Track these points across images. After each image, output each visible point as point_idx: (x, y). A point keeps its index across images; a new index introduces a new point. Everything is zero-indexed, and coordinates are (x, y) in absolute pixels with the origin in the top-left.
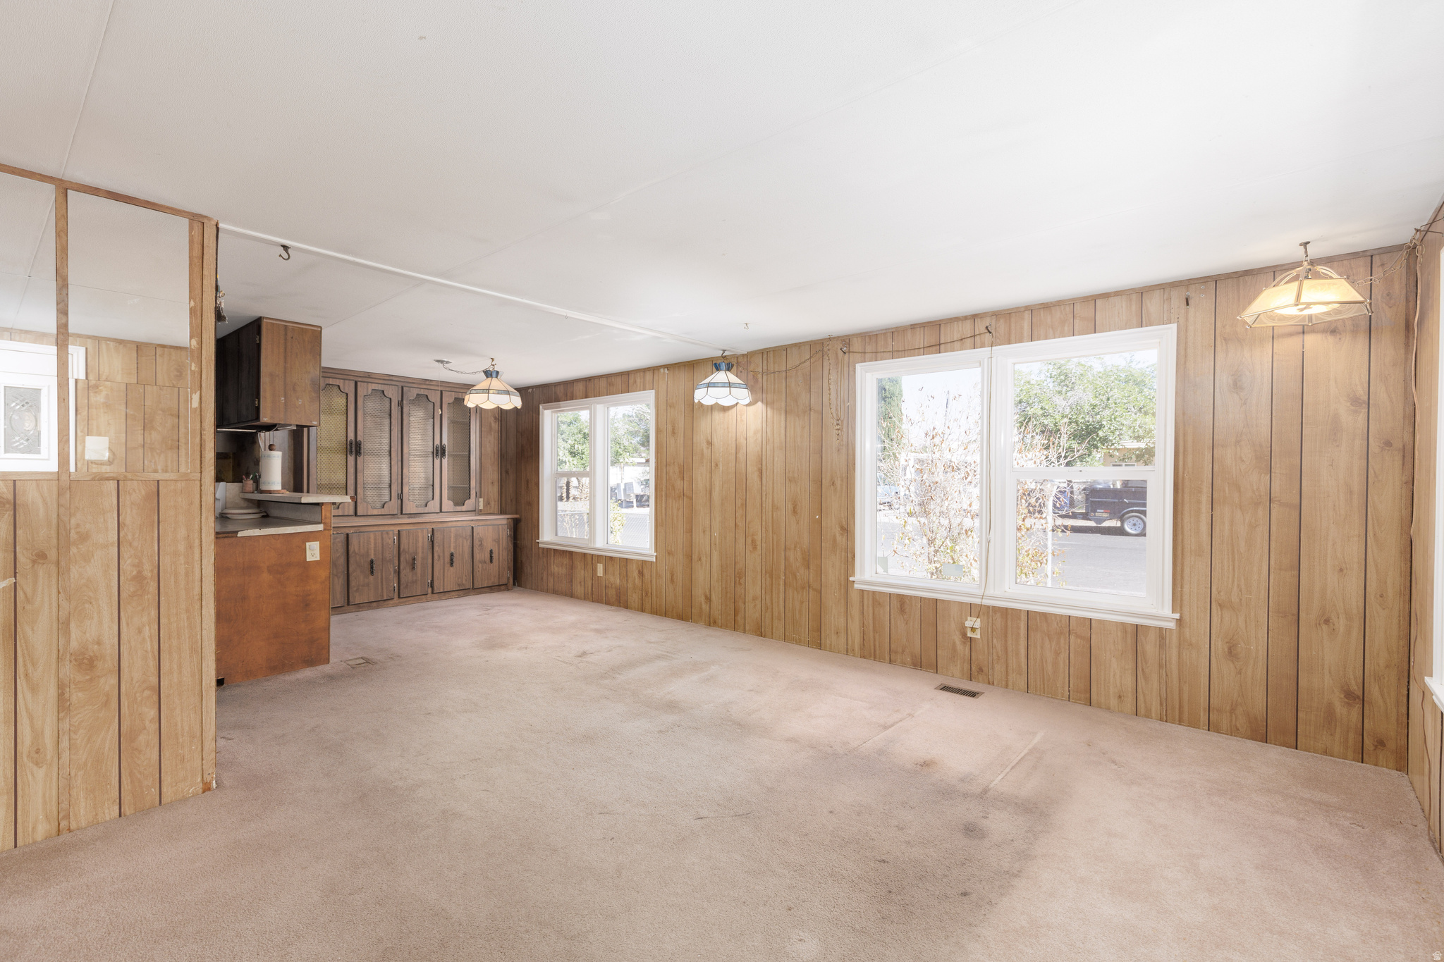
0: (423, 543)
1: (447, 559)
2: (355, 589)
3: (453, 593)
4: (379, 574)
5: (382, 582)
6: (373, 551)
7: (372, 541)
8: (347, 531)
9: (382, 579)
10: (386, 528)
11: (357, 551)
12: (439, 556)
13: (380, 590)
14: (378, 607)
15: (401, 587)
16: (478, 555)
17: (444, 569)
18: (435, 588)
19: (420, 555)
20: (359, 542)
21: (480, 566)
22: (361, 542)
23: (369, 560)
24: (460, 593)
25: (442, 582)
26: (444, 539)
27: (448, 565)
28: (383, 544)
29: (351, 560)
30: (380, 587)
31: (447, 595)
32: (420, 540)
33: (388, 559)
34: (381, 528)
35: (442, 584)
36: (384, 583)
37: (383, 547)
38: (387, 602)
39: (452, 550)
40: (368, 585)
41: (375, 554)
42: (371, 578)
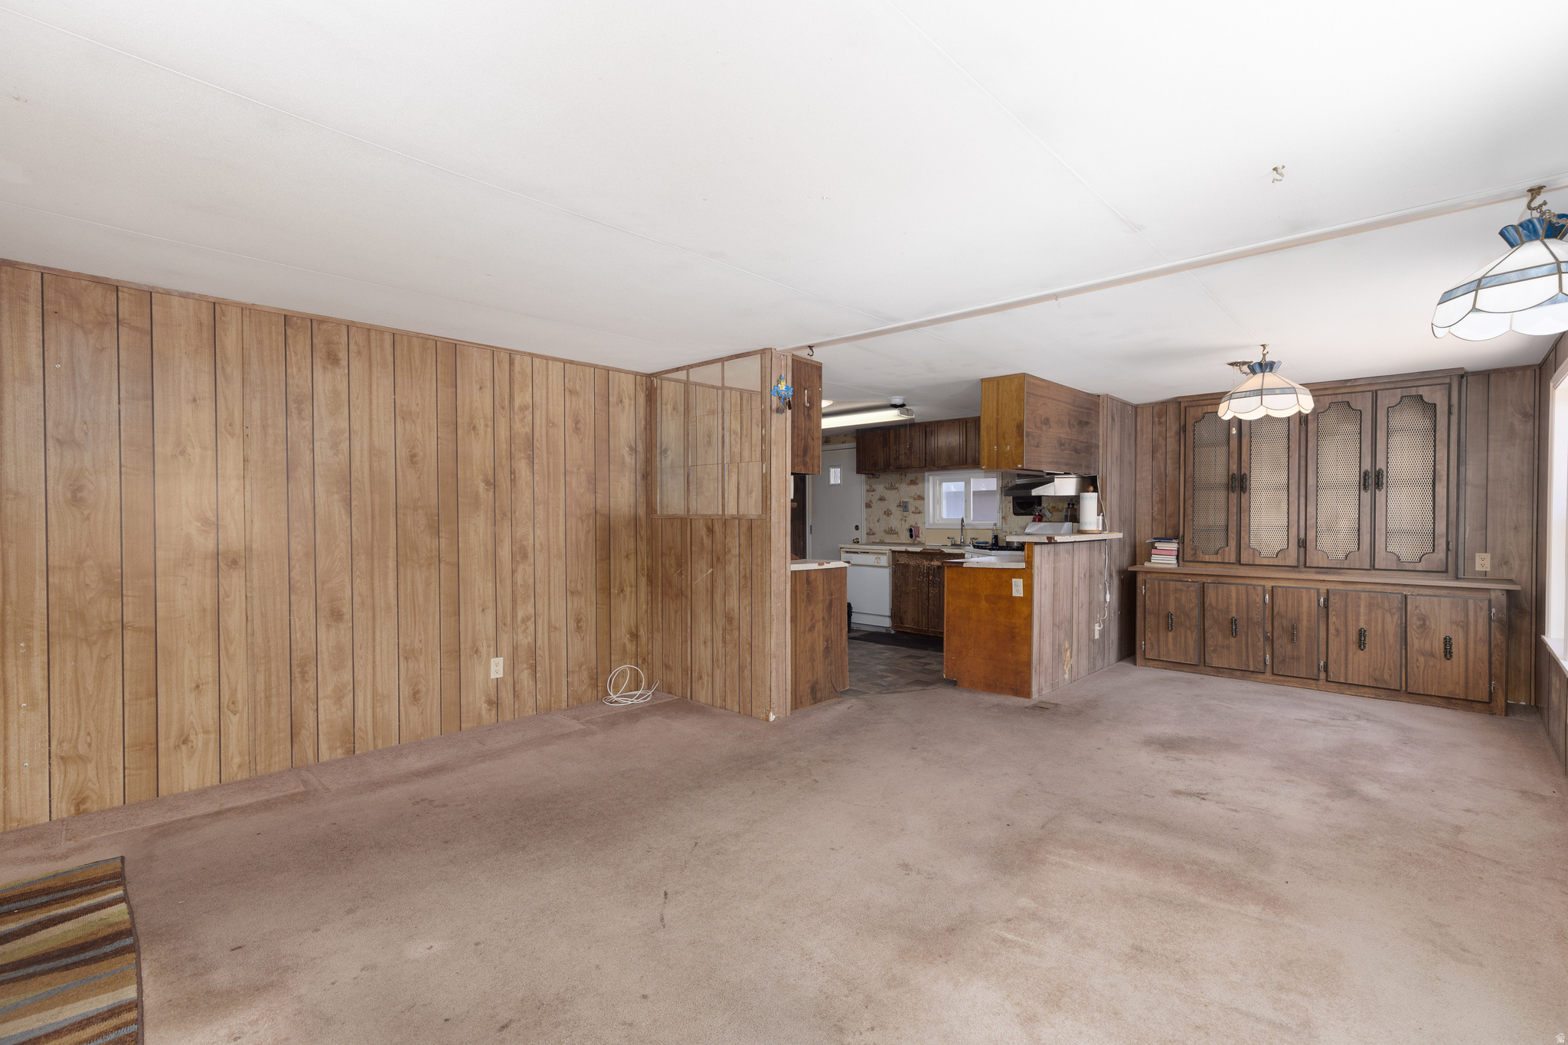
0: (1309, 607)
1: (1353, 636)
2: (1212, 649)
3: (1366, 690)
4: (1244, 638)
5: (1247, 648)
6: (1234, 607)
7: (1234, 596)
8: (1204, 579)
9: (1247, 644)
10: (1254, 582)
11: (1214, 604)
12: (1337, 631)
13: (1244, 658)
14: (1243, 678)
15: (1275, 661)
16: (1416, 642)
17: (1347, 651)
18: (1331, 674)
19: (1305, 623)
20: (1217, 594)
21: (1422, 659)
22: (1220, 595)
23: (1230, 618)
24: (1378, 692)
25: (1343, 668)
26: (1346, 606)
27: (1353, 647)
28: (1248, 601)
29: (1208, 614)
30: (1244, 654)
31: (1354, 690)
32: (1305, 603)
33: (1255, 620)
34: (1247, 581)
35: (1343, 671)
36: (1250, 650)
37: (1248, 605)
38: (1255, 675)
39: (1362, 625)
40: (1228, 647)
41: (1237, 612)
42: (1233, 640)
